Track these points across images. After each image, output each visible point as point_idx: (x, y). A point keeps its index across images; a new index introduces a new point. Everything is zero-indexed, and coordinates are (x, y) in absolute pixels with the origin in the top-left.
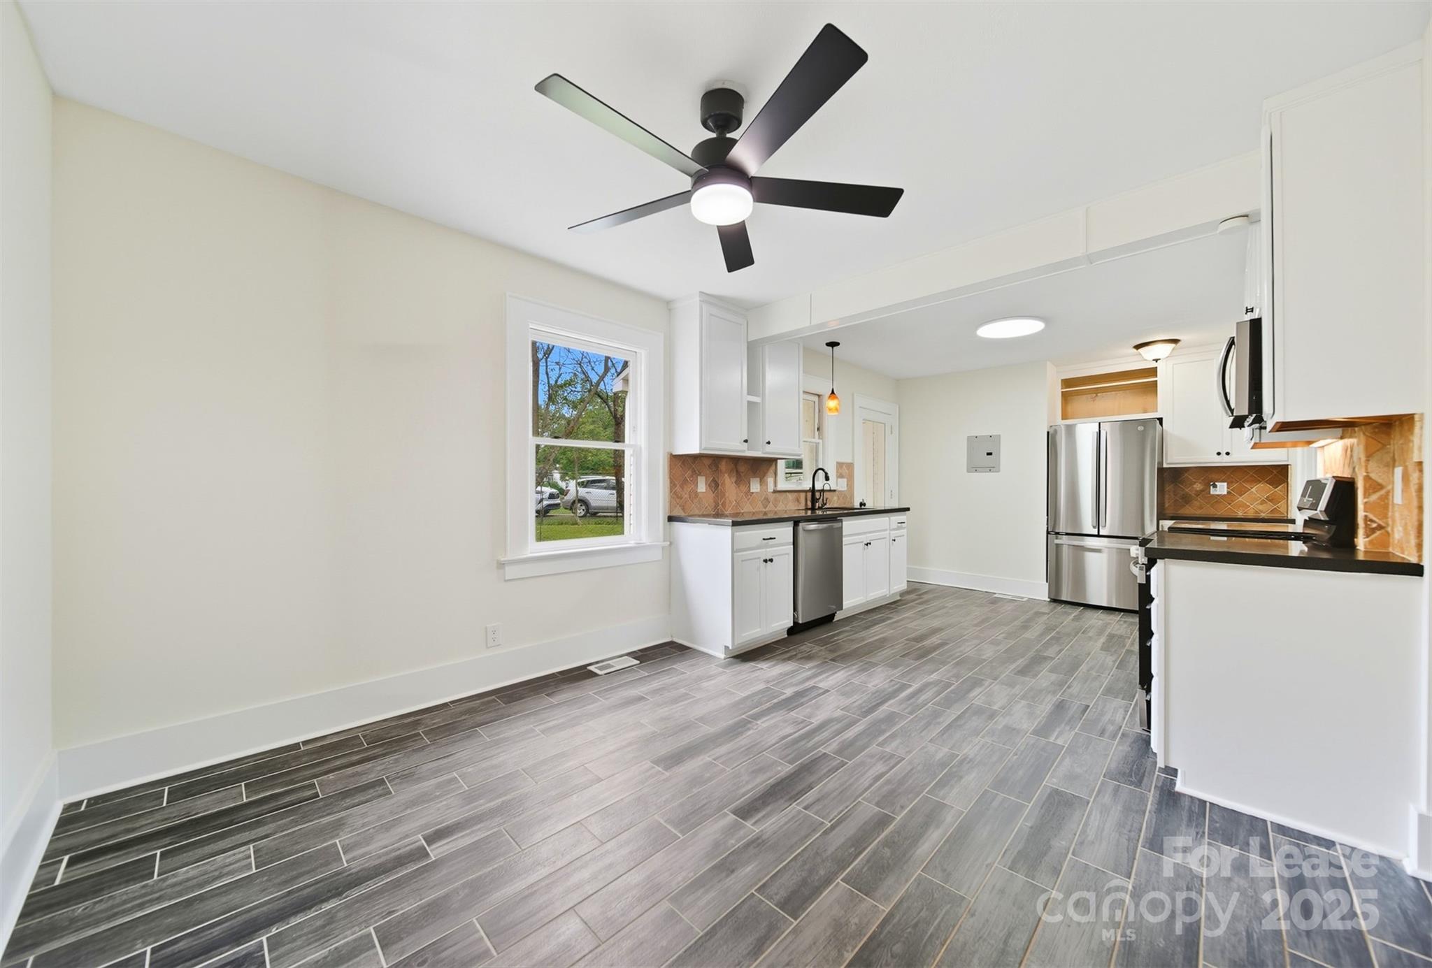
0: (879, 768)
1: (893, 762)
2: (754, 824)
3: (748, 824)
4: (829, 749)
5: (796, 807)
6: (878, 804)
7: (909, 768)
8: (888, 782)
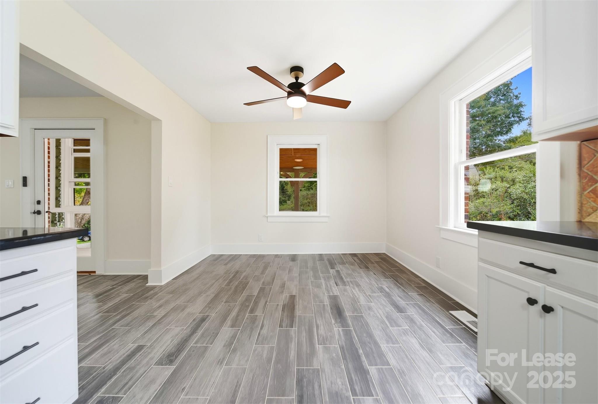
0: (264, 331)
1: (260, 338)
2: (287, 296)
3: (288, 295)
4: (293, 331)
5: (281, 303)
6: (257, 316)
7: (251, 338)
8: (257, 327)
